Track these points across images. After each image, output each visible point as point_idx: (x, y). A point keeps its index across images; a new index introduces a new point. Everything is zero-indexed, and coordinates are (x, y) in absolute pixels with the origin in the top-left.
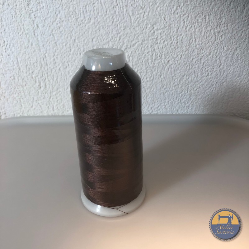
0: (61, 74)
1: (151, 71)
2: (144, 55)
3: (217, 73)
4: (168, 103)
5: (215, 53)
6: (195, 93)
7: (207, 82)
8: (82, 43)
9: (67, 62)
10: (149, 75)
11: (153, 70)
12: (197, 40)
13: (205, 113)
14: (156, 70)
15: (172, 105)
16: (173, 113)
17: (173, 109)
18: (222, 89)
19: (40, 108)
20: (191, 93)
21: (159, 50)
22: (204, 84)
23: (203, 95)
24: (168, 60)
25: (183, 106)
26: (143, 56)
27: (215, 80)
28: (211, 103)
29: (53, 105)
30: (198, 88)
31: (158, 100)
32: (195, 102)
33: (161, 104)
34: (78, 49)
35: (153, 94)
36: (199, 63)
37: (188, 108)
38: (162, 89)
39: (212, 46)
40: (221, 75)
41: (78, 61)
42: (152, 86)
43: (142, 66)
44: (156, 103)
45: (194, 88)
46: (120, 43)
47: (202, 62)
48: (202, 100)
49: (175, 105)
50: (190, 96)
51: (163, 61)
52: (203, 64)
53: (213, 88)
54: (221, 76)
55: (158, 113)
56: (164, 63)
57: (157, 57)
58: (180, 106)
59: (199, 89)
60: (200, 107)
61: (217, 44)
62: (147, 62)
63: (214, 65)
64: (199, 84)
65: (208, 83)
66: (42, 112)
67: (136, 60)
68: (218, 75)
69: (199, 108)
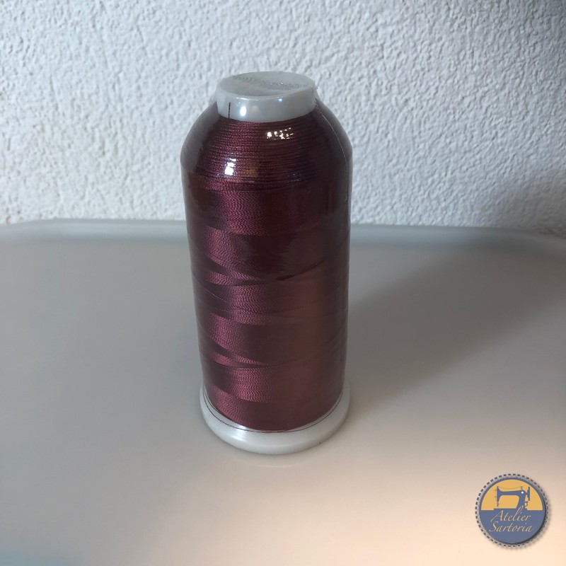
0: (154, 123)
1: (365, 122)
2: (350, 84)
3: (516, 132)
4: (400, 200)
5: (515, 86)
6: (464, 177)
7: (492, 154)
8: (206, 51)
9: (170, 95)
10: (359, 132)
11: (370, 120)
12: (477, 54)
13: (482, 224)
14: (377, 121)
15: (408, 204)
16: (409, 223)
17: (409, 213)
18: (526, 171)
19: (101, 202)
20: (455, 177)
21: (386, 75)
22: (485, 157)
23: (482, 183)
24: (404, 98)
25: (434, 207)
26: (348, 87)
27: (511, 149)
28: (497, 202)
29: (132, 196)
30: (471, 167)
31: (378, 191)
32: (462, 199)
33: (382, 200)
34: (196, 65)
35: (366, 176)
36: (477, 109)
37: (445, 212)
38: (387, 167)
39: (509, 70)
40: (525, 137)
41: (194, 92)
42: (366, 157)
43: (343, 109)
44: (372, 200)
45: (461, 167)
46: (296, 53)
47: (485, 105)
48: (478, 196)
49: (415, 204)
50: (452, 184)
51: (393, 99)
52: (486, 110)
53: (506, 168)
54: (525, 140)
55: (375, 221)
56: (397, 105)
57: (381, 91)
58: (427, 207)
59: (473, 169)
60: (472, 210)
61: (522, 64)
62: (357, 100)
63: (511, 113)
64: (474, 156)
65: (495, 154)
66: (105, 211)
67: (331, 94)
68: (519, 139)
69: (471, 214)
